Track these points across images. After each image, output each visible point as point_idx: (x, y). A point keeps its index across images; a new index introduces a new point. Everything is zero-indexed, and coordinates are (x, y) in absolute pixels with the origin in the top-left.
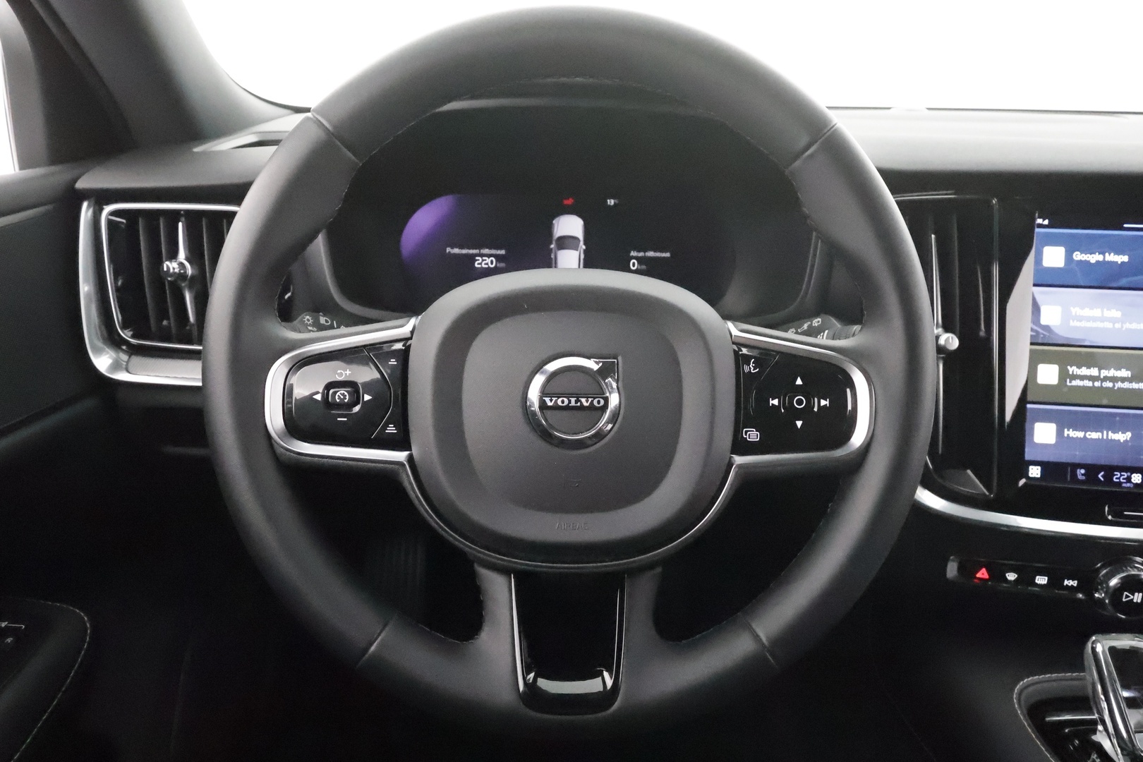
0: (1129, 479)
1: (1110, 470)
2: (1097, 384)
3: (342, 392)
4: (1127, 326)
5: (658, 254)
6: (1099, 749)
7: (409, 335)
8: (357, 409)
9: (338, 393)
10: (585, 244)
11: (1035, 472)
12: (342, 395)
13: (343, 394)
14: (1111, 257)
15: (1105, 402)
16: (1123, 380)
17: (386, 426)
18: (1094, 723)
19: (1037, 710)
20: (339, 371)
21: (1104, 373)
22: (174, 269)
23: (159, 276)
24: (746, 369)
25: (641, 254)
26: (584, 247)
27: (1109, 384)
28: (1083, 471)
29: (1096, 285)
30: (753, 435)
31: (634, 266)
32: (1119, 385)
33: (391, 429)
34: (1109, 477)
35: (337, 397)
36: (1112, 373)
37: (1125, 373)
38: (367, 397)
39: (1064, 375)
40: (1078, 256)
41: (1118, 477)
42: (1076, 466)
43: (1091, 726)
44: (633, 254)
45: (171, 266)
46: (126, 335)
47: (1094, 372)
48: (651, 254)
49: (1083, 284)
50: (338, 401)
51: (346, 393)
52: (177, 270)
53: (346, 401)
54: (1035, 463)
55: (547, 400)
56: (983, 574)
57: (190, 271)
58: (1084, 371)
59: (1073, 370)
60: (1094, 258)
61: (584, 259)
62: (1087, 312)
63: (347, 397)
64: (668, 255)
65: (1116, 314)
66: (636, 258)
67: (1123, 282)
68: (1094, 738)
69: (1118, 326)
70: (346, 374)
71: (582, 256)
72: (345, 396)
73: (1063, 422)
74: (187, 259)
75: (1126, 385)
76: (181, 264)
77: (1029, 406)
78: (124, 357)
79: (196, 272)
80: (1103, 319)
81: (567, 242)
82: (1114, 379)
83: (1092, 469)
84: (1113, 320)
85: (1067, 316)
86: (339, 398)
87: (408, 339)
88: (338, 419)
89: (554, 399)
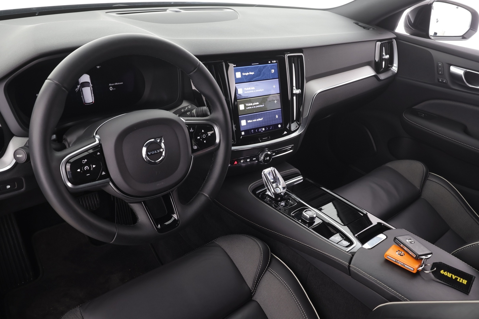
0: (262, 130)
1: (258, 128)
2: (252, 107)
4: (256, 91)
5: (119, 84)
6: (268, 195)
7: (99, 144)
9: (85, 167)
10: (92, 84)
11: (243, 133)
14: (251, 73)
15: (255, 112)
16: (257, 105)
17: (102, 173)
18: (266, 190)
19: (254, 191)
20: (83, 161)
21: (254, 104)
24: (191, 131)
25: (113, 84)
26: (92, 85)
27: (255, 107)
28: (253, 130)
29: (248, 81)
30: (195, 147)
31: (111, 89)
32: (257, 106)
33: (104, 173)
34: (258, 130)
35: (85, 169)
36: (255, 104)
37: (258, 103)
38: (94, 166)
39: (245, 106)
40: (244, 74)
41: (260, 130)
42: (251, 129)
43: (265, 191)
44: (110, 85)
47: (251, 104)
48: (116, 84)
49: (246, 81)
50: (86, 170)
51: (87, 167)
54: (243, 131)
55: (149, 153)
56: (236, 163)
58: (249, 105)
59: (247, 105)
60: (247, 74)
61: (93, 90)
62: (247, 89)
63: (88, 168)
64: (122, 83)
65: (253, 88)
66: (111, 86)
67: (254, 79)
68: (266, 193)
69: (254, 91)
70: (85, 161)
71: (92, 89)
72: (87, 168)
73: (247, 119)
75: (258, 106)
77: (239, 116)
80: (251, 90)
81: (85, 84)
82: (255, 105)
83: (254, 129)
84: (253, 90)
85: (244, 91)
86: (86, 169)
87: (99, 145)
88: (87, 175)
89: (151, 152)
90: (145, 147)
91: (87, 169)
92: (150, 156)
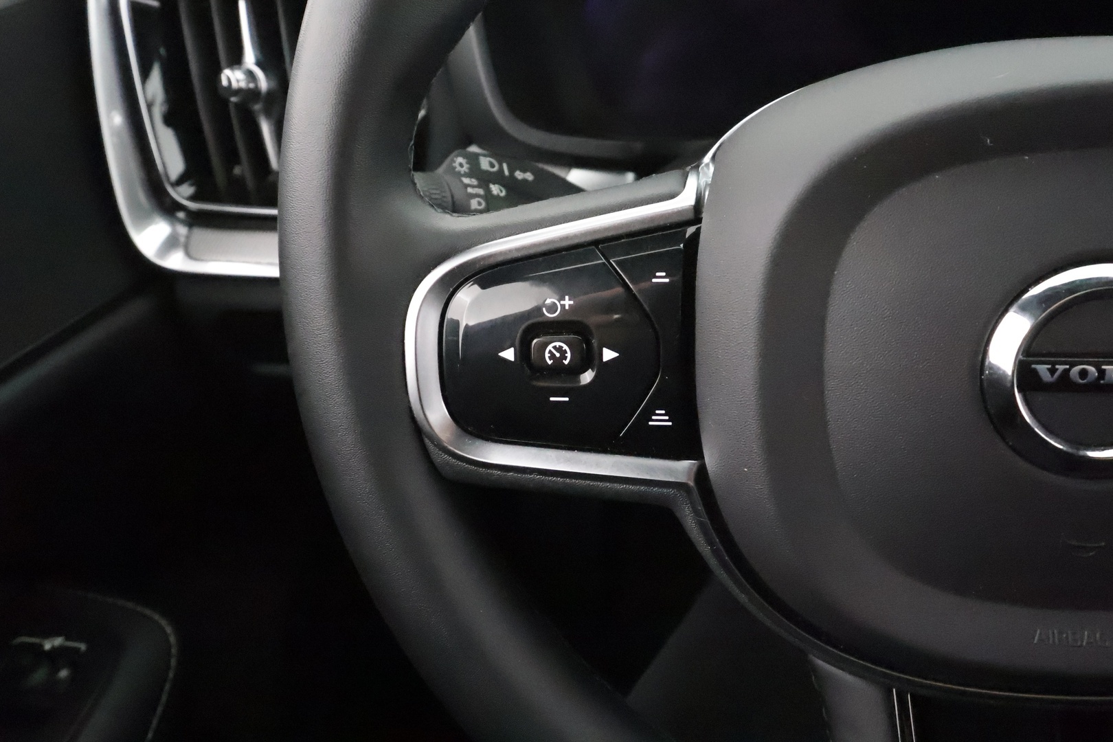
3: (558, 344)
7: (691, 216)
8: (587, 377)
9: (550, 347)
12: (555, 349)
13: (559, 349)
17: (648, 414)
20: (549, 300)
22: (238, 81)
23: (218, 96)
33: (660, 419)
35: (547, 355)
38: (608, 355)
45: (233, 77)
46: (181, 194)
50: (550, 362)
51: (565, 347)
52: (243, 85)
53: (566, 362)
55: (1043, 369)
57: (263, 83)
63: (569, 355)
70: (563, 306)
72: (563, 353)
74: (259, 64)
76: (250, 75)
78: (182, 230)
79: (273, 84)
86: (552, 356)
87: (689, 223)
88: (552, 399)
89: (1061, 368)
90: (1024, 309)
91: (558, 362)
92: (1040, 398)
